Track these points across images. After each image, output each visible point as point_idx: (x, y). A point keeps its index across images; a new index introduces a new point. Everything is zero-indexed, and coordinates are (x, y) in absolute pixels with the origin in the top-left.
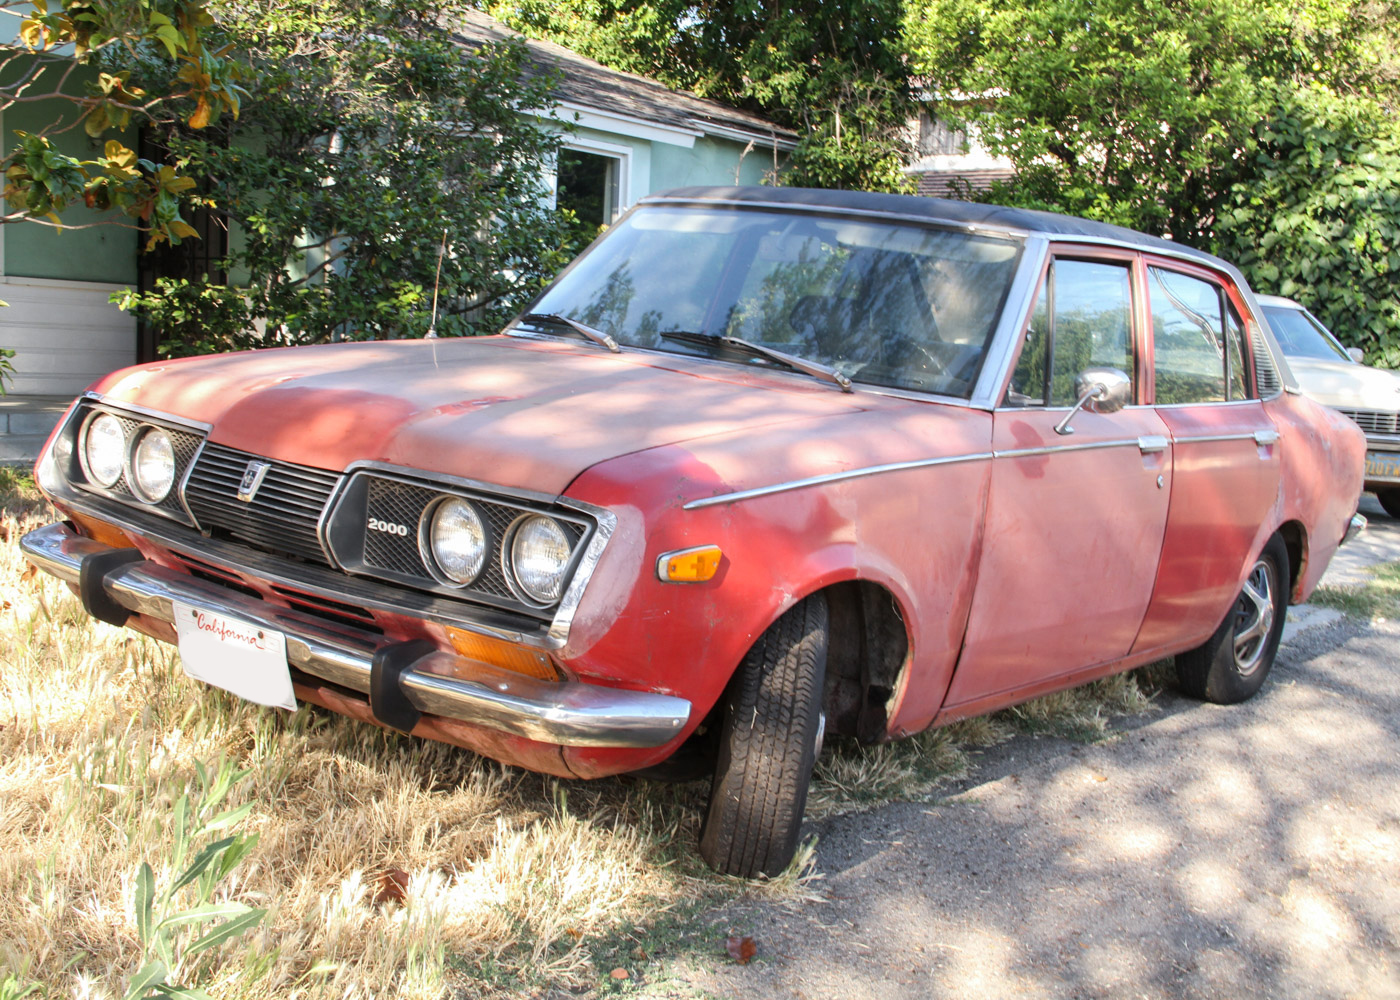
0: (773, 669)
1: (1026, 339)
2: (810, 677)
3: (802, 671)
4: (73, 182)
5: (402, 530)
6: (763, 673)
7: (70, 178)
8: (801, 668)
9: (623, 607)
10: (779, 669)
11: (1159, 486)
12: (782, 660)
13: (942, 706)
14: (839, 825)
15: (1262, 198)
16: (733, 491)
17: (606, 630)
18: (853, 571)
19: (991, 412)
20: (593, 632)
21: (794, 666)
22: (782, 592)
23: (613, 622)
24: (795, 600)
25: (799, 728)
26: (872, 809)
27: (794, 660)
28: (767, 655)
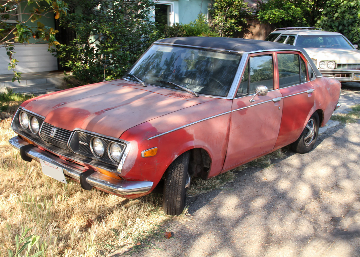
0: (174, 171)
1: (242, 79)
2: (183, 172)
3: (181, 171)
4: (29, 35)
5: (86, 144)
6: (172, 172)
7: (28, 34)
8: (181, 170)
9: (134, 164)
10: (176, 171)
11: (279, 110)
12: (176, 169)
13: (222, 169)
14: (199, 198)
15: (334, 5)
16: (161, 134)
17: (130, 170)
18: (193, 147)
19: (232, 100)
20: (127, 171)
21: (179, 170)
22: (174, 155)
23: (131, 168)
24: (178, 156)
25: (181, 185)
26: (208, 192)
27: (179, 169)
28: (173, 168)
